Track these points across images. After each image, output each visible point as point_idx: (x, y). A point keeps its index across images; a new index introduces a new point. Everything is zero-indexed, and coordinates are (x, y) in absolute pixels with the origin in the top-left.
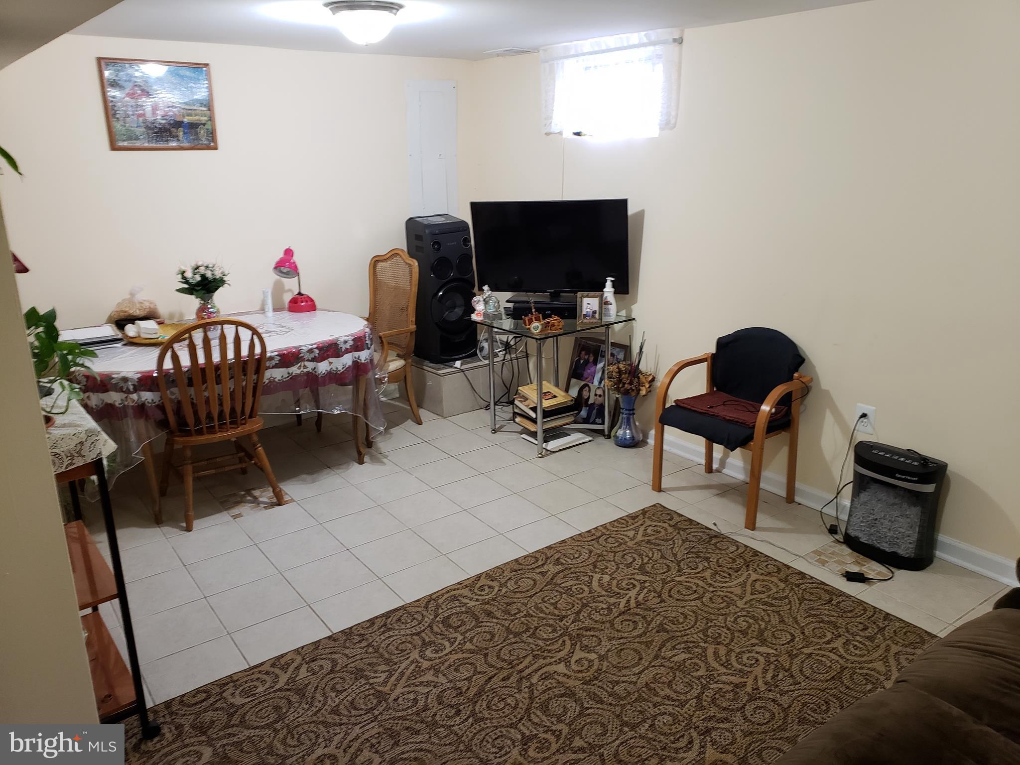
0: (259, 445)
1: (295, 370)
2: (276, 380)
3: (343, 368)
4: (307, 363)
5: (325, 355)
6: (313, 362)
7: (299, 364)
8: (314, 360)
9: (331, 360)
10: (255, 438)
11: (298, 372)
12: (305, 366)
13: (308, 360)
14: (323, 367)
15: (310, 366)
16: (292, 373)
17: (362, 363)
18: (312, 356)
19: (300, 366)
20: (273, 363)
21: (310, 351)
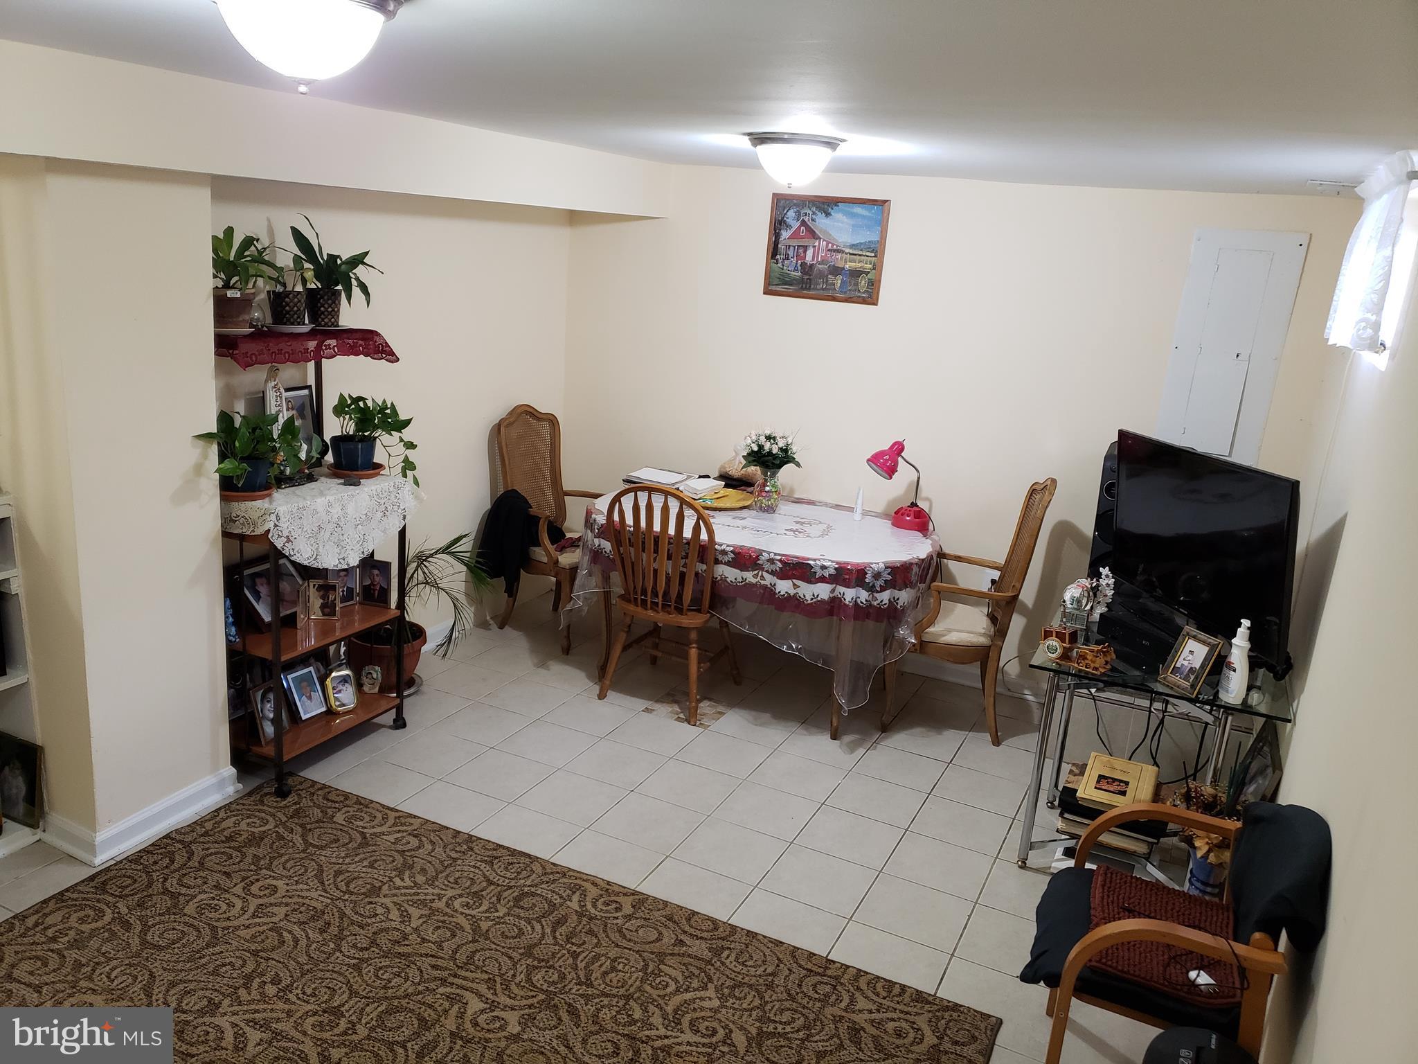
0: (694, 645)
1: (749, 576)
2: (729, 580)
3: (812, 599)
4: (765, 575)
5: (790, 573)
6: (774, 576)
7: (756, 572)
8: (772, 573)
9: (797, 582)
10: (693, 635)
11: (754, 581)
12: (762, 576)
13: (767, 571)
14: (784, 587)
15: (769, 579)
16: (746, 579)
17: (845, 604)
18: (772, 567)
19: (757, 575)
20: (726, 559)
21: (772, 561)
